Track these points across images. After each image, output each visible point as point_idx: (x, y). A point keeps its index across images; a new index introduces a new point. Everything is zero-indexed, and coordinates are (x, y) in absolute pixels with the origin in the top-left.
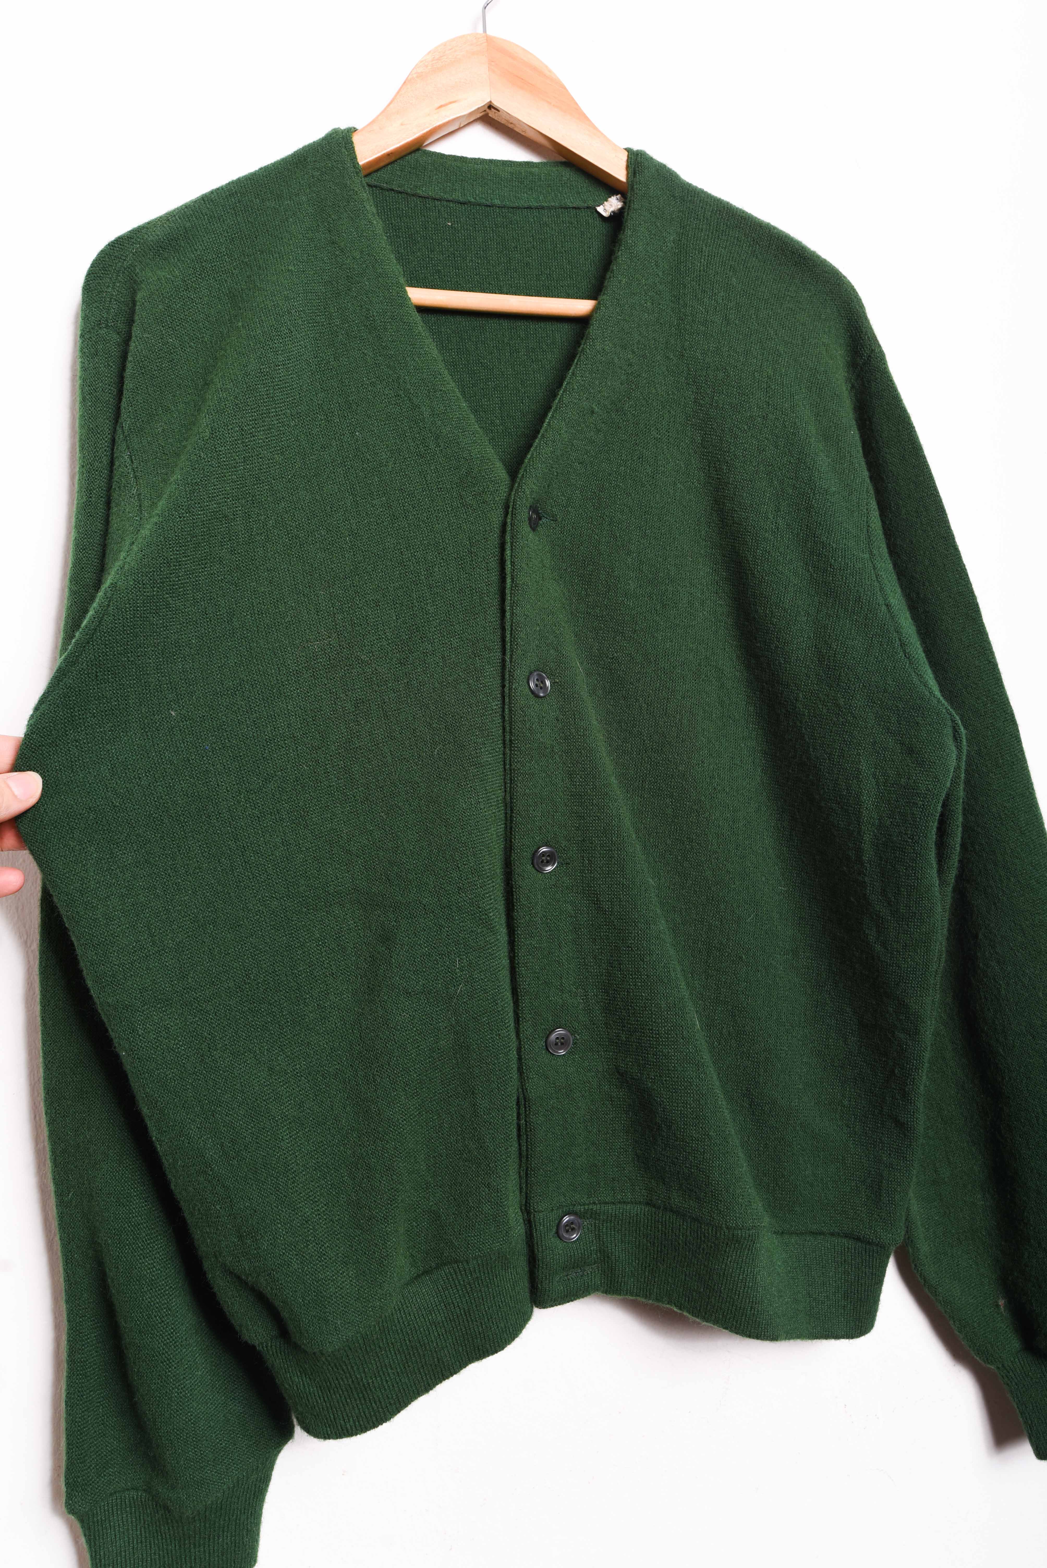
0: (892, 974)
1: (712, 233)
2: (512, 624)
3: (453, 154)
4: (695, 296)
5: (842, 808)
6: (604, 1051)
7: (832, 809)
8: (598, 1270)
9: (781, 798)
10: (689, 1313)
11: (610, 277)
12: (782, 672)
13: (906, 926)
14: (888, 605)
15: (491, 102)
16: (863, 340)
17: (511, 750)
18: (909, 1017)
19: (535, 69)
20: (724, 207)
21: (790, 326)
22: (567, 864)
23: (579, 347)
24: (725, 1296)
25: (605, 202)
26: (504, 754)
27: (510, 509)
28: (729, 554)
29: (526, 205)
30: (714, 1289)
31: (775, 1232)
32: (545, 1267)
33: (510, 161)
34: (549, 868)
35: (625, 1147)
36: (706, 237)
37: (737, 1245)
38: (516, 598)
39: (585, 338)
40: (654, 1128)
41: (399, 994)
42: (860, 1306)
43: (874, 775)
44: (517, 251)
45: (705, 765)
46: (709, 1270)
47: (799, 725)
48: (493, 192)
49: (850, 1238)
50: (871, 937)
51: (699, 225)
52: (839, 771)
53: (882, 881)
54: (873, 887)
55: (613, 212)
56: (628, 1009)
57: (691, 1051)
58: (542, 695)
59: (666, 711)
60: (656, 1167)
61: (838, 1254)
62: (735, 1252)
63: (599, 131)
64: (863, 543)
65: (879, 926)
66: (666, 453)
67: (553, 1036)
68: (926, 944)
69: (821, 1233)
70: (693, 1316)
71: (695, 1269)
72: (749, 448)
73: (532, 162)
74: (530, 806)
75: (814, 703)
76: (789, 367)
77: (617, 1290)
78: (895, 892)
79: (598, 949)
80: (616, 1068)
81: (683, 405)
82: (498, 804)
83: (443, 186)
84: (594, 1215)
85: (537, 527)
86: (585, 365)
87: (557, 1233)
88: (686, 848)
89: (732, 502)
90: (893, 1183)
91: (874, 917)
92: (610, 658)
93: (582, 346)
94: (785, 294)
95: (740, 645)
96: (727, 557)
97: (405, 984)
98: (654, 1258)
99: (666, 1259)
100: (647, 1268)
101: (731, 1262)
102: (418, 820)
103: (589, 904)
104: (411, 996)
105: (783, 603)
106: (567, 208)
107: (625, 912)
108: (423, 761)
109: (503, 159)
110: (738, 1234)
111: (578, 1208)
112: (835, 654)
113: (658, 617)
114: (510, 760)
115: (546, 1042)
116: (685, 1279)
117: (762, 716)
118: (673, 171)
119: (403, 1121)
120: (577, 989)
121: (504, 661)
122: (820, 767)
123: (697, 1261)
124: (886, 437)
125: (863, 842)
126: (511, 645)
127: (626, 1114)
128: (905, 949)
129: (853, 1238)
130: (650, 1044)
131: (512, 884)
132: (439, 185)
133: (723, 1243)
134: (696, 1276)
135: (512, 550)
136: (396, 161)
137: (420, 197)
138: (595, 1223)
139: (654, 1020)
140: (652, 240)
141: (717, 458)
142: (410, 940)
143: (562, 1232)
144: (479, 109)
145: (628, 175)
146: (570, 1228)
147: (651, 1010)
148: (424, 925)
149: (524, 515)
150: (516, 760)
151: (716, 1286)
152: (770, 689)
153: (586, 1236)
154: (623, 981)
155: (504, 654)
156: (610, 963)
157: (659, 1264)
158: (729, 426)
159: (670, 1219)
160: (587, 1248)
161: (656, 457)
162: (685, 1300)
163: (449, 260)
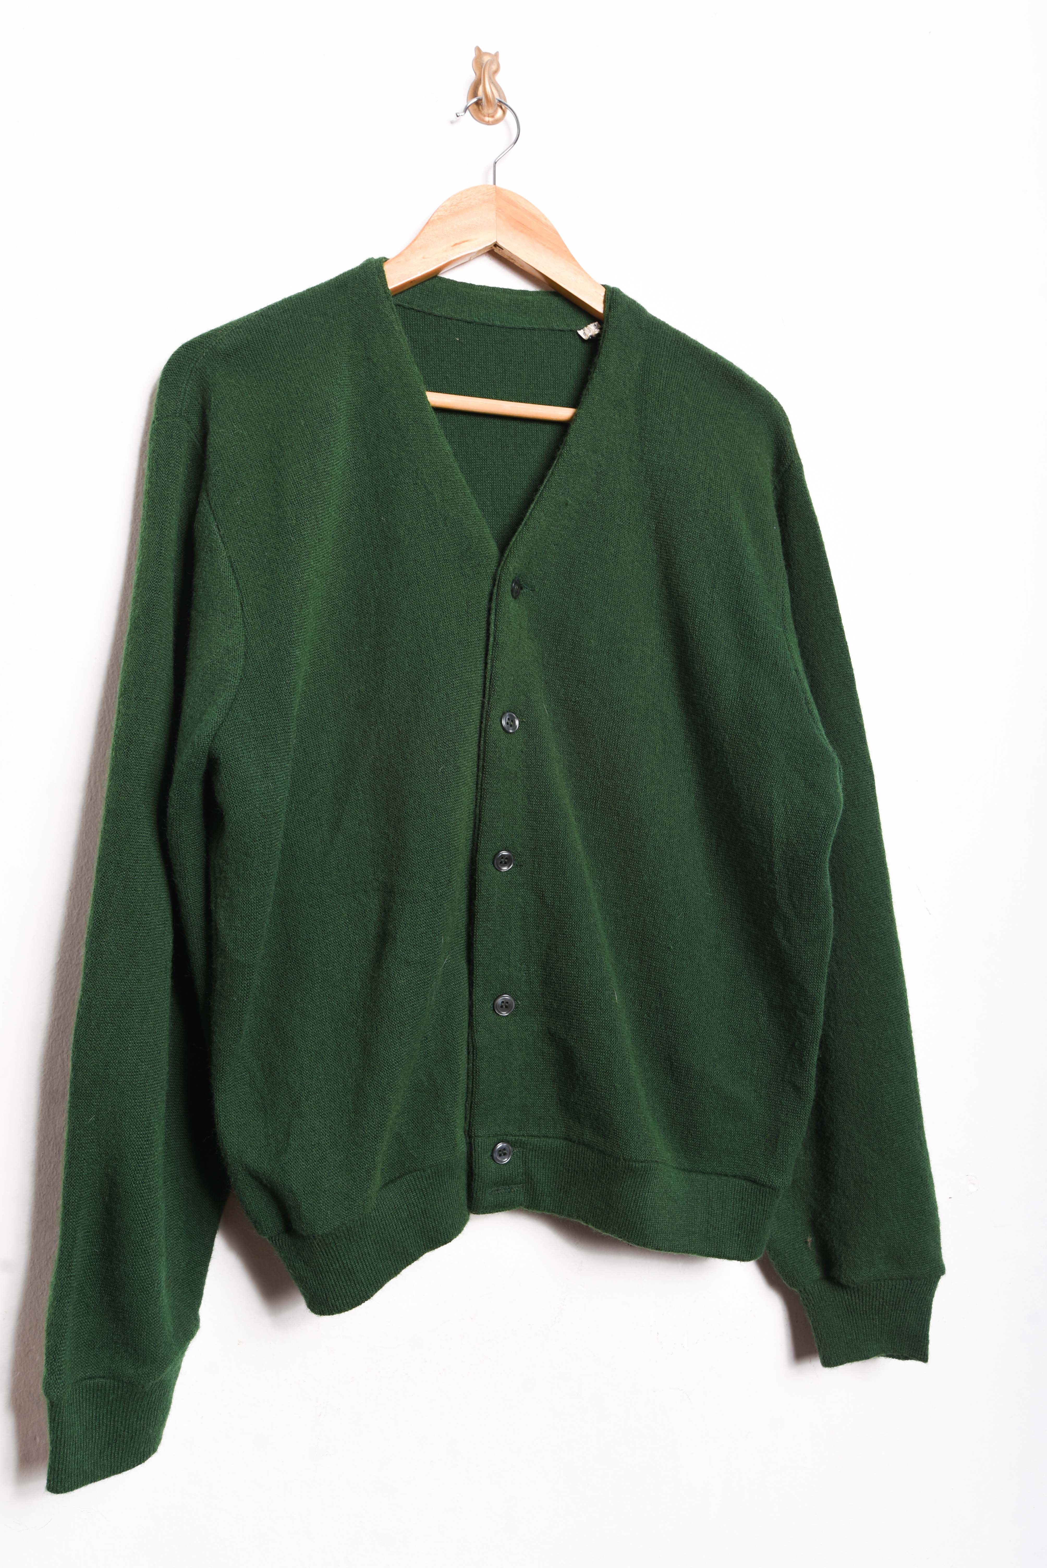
0: (795, 964)
1: (671, 359)
2: (491, 674)
3: (464, 282)
4: (655, 410)
5: (758, 829)
6: (540, 1016)
7: (750, 830)
8: (523, 1189)
9: (710, 820)
10: (593, 1226)
11: (586, 395)
12: (713, 718)
13: (807, 925)
15: (496, 242)
16: (786, 452)
17: (483, 773)
18: (807, 999)
19: (533, 216)
20: (681, 338)
21: (730, 438)
22: (520, 866)
23: (558, 451)
24: (621, 1213)
25: (585, 328)
26: (477, 776)
27: (497, 582)
28: (674, 621)
29: (521, 326)
30: (613, 1207)
31: (678, 1169)
32: (478, 1180)
33: (509, 289)
34: (505, 869)
35: (551, 1093)
36: (666, 362)
38: (496, 654)
40: (574, 1078)
41: (400, 963)
42: (752, 1236)
43: (783, 803)
44: (511, 364)
45: (648, 790)
46: (610, 1192)
47: (725, 761)
48: (494, 314)
49: (748, 1180)
50: (779, 934)
51: (660, 352)
52: (756, 799)
53: (789, 888)
54: (782, 893)
55: (591, 336)
56: (560, 983)
57: (606, 1019)
58: (511, 731)
59: (617, 746)
60: (574, 1109)
61: (737, 1192)
62: (630, 1179)
63: (582, 269)
64: (779, 618)
65: (785, 925)
66: (626, 537)
67: (500, 1000)
69: (725, 1175)
70: (596, 1228)
71: (599, 1191)
72: (692, 536)
73: (528, 291)
74: (495, 818)
75: (738, 744)
76: (727, 472)
77: (537, 1206)
78: (799, 897)
79: (540, 935)
80: (548, 1030)
81: (642, 499)
82: (469, 815)
83: (454, 308)
84: (522, 1145)
85: (518, 596)
86: (562, 466)
87: (492, 1155)
89: (678, 579)
91: (782, 918)
92: (573, 702)
93: (561, 450)
94: (726, 412)
95: (681, 695)
96: (672, 623)
97: (406, 955)
98: (568, 1182)
99: (577, 1183)
100: (562, 1190)
101: (626, 1186)
102: (423, 824)
103: (536, 898)
104: (410, 965)
105: (715, 662)
106: (554, 330)
107: (563, 907)
108: (429, 777)
109: (504, 287)
110: (632, 1165)
111: (510, 1138)
112: (756, 705)
114: (482, 781)
115: (493, 1004)
116: (591, 1199)
117: (697, 753)
118: (642, 306)
119: (396, 1063)
120: (521, 965)
121: (483, 703)
122: (741, 796)
123: (602, 1185)
124: (796, 533)
125: (774, 856)
126: (489, 690)
127: (553, 1066)
128: (805, 943)
129: (751, 1180)
130: (575, 1011)
131: (476, 879)
132: (451, 306)
133: (621, 1171)
134: (599, 1196)
135: (496, 615)
136: (417, 285)
137: (435, 316)
138: (523, 1152)
139: (579, 993)
140: (621, 364)
141: (667, 542)
142: (412, 921)
143: (496, 1155)
144: (486, 247)
145: (604, 308)
146: (503, 1152)
147: (577, 985)
148: (424, 909)
149: (507, 587)
150: (486, 782)
151: (614, 1205)
152: (704, 731)
153: (514, 1160)
154: (558, 961)
155: (484, 697)
156: (549, 946)
157: (572, 1187)
158: (677, 517)
159: (582, 1151)
160: (515, 1170)
161: (618, 539)
162: (591, 1215)
163: (456, 369)
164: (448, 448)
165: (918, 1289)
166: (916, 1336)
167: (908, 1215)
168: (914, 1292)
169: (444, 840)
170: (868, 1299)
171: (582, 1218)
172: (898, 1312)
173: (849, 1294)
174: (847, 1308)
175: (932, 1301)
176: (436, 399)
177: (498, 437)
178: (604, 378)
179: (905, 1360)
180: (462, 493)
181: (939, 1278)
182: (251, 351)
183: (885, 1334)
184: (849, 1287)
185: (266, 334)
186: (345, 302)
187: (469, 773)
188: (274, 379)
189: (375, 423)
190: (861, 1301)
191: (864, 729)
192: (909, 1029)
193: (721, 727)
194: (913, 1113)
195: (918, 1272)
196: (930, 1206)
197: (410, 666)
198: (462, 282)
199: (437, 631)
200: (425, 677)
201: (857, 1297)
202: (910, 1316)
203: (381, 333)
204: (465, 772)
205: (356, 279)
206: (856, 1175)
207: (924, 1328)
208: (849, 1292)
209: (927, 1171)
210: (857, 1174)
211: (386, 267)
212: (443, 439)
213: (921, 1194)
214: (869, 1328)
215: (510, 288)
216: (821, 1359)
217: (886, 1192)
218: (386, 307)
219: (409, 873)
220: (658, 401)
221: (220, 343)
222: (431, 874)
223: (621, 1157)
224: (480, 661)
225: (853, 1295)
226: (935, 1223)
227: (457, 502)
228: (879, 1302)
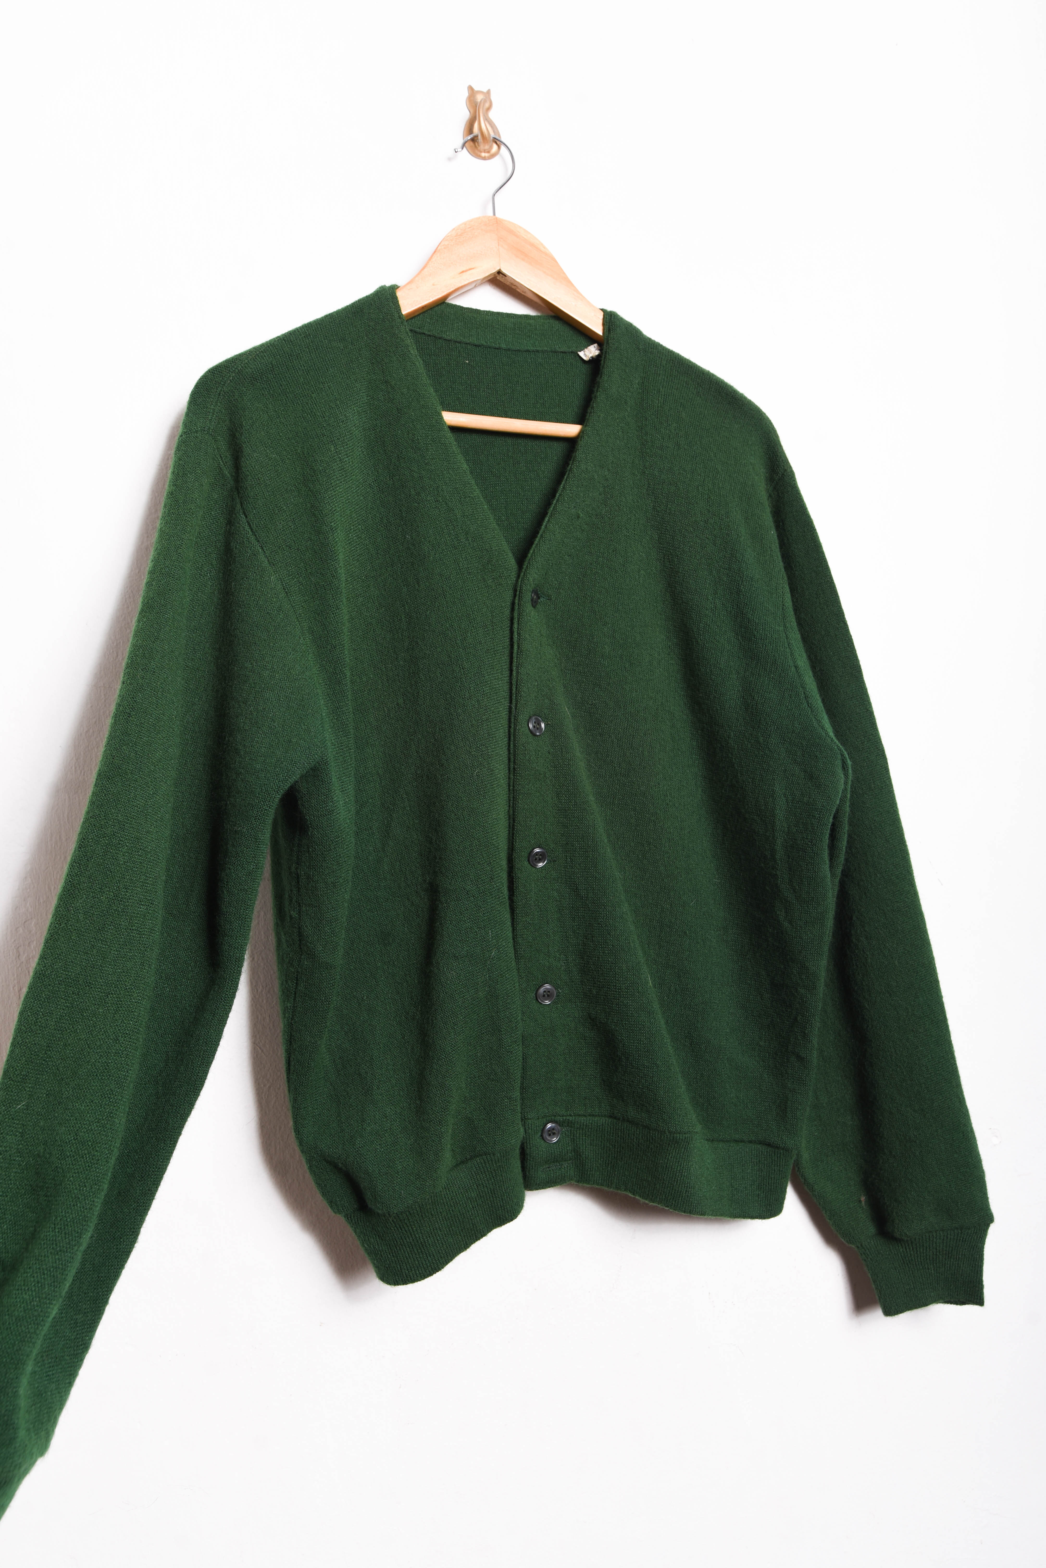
0: (796, 945)
1: (667, 377)
2: (517, 680)
4: (654, 426)
5: (761, 819)
6: (580, 1002)
7: (754, 820)
8: (573, 1165)
10: (641, 1197)
11: (591, 413)
12: (719, 717)
13: (807, 908)
14: (796, 667)
15: (500, 269)
16: (778, 461)
17: (514, 775)
18: (808, 976)
19: (532, 245)
20: (676, 357)
21: (725, 450)
22: (554, 861)
23: (568, 466)
24: (667, 1183)
25: (585, 349)
26: (509, 778)
27: (518, 593)
28: (679, 626)
29: (525, 349)
30: (659, 1178)
31: (707, 1140)
32: (532, 1159)
34: (541, 865)
35: (594, 1074)
36: (663, 381)
37: (676, 1145)
38: (521, 661)
39: (572, 459)
40: (616, 1059)
41: (449, 958)
42: (771, 1195)
43: (785, 795)
44: (518, 384)
45: (661, 786)
46: (655, 1164)
47: (731, 756)
48: (500, 338)
49: (763, 1144)
50: (781, 917)
51: (657, 371)
52: (760, 792)
53: (789, 874)
54: (783, 879)
55: (592, 357)
56: (598, 970)
57: (645, 1002)
58: (538, 734)
59: (632, 745)
60: (617, 1089)
61: (754, 1156)
62: (674, 1150)
63: (580, 294)
64: (779, 618)
65: (787, 908)
66: (633, 547)
67: (542, 990)
68: (821, 921)
69: (742, 1141)
70: (643, 1199)
71: (645, 1164)
72: (694, 546)
73: (530, 316)
74: (528, 818)
75: (742, 740)
77: (586, 1180)
78: (799, 883)
79: (576, 926)
80: (589, 1015)
81: (645, 511)
82: (504, 816)
83: (462, 332)
84: (570, 1124)
85: (536, 605)
86: (573, 481)
87: (542, 1136)
88: (645, 849)
89: (681, 586)
90: (795, 1103)
91: (784, 901)
92: (590, 705)
93: (570, 466)
94: (721, 425)
96: (677, 627)
97: (453, 950)
98: (614, 1157)
99: (623, 1158)
100: (610, 1165)
101: (671, 1158)
102: (461, 826)
103: (570, 891)
104: (458, 959)
105: (719, 664)
106: (556, 352)
107: (597, 898)
108: (465, 780)
109: (508, 312)
110: (677, 1137)
111: (558, 1118)
112: (757, 703)
113: (626, 673)
114: (514, 783)
115: (536, 994)
116: (638, 1172)
117: (702, 749)
118: (638, 328)
120: (560, 955)
121: (510, 708)
122: (746, 788)
123: (647, 1158)
124: (795, 536)
125: (776, 844)
126: (516, 696)
127: (595, 1049)
128: (806, 925)
129: (766, 1144)
130: (614, 996)
131: (513, 876)
132: (459, 331)
133: (666, 1144)
134: (645, 1169)
135: (518, 624)
136: (427, 311)
137: (444, 339)
138: (571, 1130)
139: (617, 979)
140: (622, 383)
141: (670, 552)
142: (457, 917)
143: (546, 1135)
144: (491, 274)
145: (604, 330)
146: (552, 1132)
147: (615, 971)
148: (467, 906)
149: (528, 596)
150: (518, 783)
151: (660, 1176)
152: (709, 729)
153: (563, 1139)
154: (595, 949)
155: (511, 702)
156: (585, 936)
157: (618, 1161)
158: (679, 528)
159: (627, 1127)
160: (564, 1148)
161: (626, 550)
162: (638, 1187)
163: (467, 390)
164: (465, 466)
165: (969, 1238)
166: (971, 1282)
167: (953, 1169)
168: (965, 1241)
169: (482, 839)
170: (921, 1250)
171: (629, 1190)
172: (952, 1260)
173: (904, 1247)
174: (903, 1260)
175: (983, 1248)
176: (451, 418)
177: (510, 454)
178: (607, 396)
179: (963, 1305)
180: (480, 508)
181: (988, 1226)
182: (276, 374)
183: (941, 1282)
184: (903, 1240)
185: (289, 358)
186: (362, 328)
187: (501, 775)
188: (299, 403)
189: (396, 444)
190: (915, 1252)
191: (874, 716)
192: (939, 995)
193: (726, 724)
194: (950, 1073)
195: (967, 1221)
196: (973, 1159)
197: (441, 676)
198: (468, 308)
199: (466, 641)
200: (457, 685)
201: (911, 1249)
202: (963, 1263)
203: (397, 357)
204: (498, 774)
205: (371, 305)
206: (900, 1135)
207: (978, 1273)
208: (903, 1244)
209: (968, 1127)
210: (902, 1134)
211: (399, 294)
212: (460, 457)
213: (964, 1148)
214: (925, 1278)
215: (513, 313)
216: (882, 1309)
217: (929, 1149)
218: (401, 332)
219: (452, 873)
220: (657, 418)
221: (245, 367)
222: (471, 872)
223: (666, 1131)
224: (505, 668)
225: (907, 1247)
226: (980, 1175)
227: (477, 517)
228: (933, 1252)
